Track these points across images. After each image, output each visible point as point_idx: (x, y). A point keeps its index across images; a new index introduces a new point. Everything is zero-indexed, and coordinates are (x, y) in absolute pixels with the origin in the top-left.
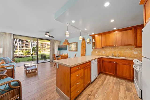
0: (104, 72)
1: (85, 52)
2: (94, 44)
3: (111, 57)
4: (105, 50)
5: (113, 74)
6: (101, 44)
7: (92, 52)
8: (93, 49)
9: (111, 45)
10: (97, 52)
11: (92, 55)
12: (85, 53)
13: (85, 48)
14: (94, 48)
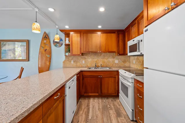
0: (85, 94)
1: (50, 61)
2: (68, 48)
3: (93, 69)
4: (85, 58)
5: (98, 94)
6: (81, 49)
7: (64, 62)
8: (66, 56)
9: (94, 50)
10: (72, 61)
11: (65, 67)
12: (48, 63)
13: (50, 53)
14: (67, 54)
